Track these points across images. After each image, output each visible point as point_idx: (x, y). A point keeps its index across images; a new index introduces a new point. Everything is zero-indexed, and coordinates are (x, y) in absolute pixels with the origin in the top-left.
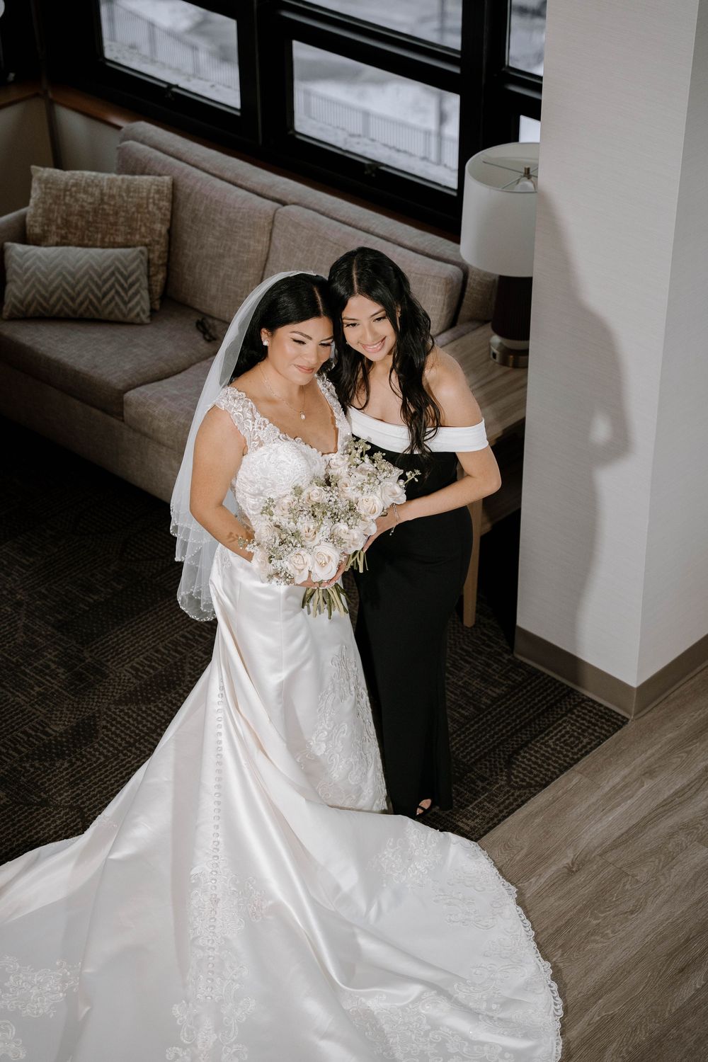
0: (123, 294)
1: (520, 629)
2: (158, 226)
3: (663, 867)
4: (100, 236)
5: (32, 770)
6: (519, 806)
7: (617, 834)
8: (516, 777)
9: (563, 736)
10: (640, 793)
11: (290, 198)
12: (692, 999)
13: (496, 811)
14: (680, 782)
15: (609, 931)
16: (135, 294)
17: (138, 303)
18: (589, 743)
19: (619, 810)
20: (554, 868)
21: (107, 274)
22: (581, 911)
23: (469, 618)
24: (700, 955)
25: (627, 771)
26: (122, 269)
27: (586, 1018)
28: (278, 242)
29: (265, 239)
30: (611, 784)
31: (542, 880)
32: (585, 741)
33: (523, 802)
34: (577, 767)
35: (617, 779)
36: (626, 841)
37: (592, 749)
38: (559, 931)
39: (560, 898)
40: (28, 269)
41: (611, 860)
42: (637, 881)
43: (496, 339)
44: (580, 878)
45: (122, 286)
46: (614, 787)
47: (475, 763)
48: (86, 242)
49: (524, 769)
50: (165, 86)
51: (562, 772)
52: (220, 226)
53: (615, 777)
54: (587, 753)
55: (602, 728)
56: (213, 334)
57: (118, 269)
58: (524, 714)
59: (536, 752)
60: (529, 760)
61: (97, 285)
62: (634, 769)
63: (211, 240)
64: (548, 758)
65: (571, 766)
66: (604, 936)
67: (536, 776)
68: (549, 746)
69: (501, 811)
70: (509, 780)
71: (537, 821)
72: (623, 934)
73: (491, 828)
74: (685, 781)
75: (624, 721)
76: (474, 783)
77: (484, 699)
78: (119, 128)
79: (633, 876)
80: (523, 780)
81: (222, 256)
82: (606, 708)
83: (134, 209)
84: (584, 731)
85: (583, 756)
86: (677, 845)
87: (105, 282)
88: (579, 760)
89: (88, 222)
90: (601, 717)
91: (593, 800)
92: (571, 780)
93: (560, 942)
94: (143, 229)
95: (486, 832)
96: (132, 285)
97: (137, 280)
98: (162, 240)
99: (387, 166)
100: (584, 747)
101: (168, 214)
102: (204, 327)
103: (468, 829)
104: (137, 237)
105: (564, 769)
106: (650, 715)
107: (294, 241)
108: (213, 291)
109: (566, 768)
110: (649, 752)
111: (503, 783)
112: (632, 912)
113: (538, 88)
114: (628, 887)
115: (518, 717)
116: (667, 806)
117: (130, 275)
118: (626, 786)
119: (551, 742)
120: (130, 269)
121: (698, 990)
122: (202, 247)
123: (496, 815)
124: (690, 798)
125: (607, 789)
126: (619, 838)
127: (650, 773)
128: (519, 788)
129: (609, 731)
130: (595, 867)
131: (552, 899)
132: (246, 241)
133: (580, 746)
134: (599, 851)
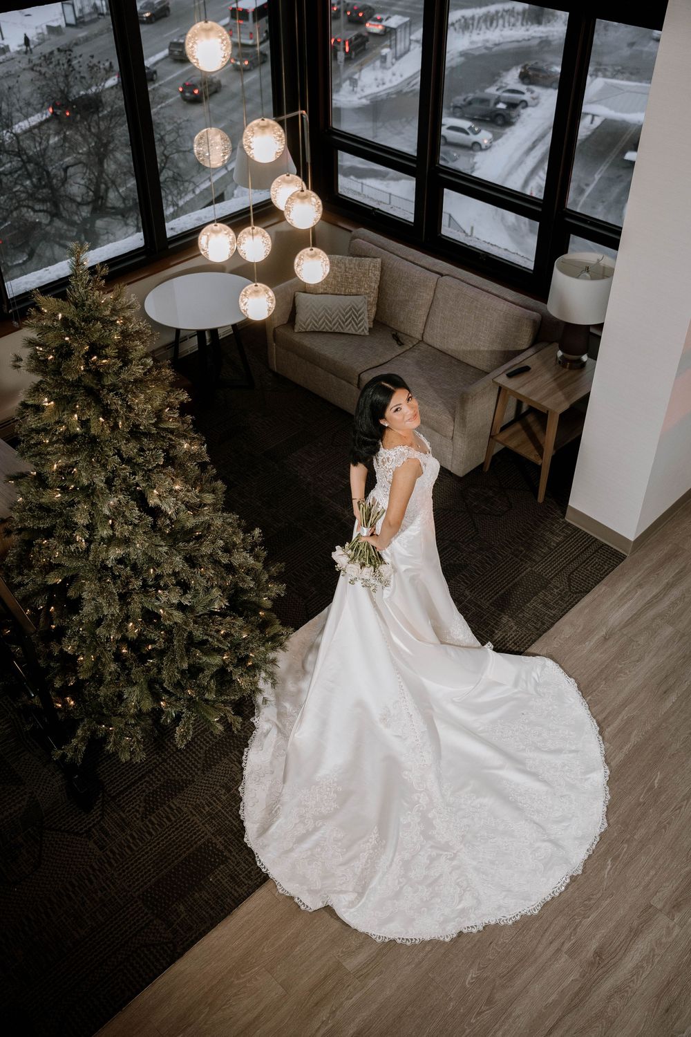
0: (356, 319)
1: (571, 507)
2: (373, 284)
3: (651, 636)
4: (343, 289)
5: (327, 576)
6: (576, 603)
7: (627, 619)
8: (574, 587)
9: (595, 565)
10: (636, 596)
11: (444, 272)
12: (671, 707)
13: (565, 605)
14: (655, 591)
15: (627, 671)
16: (362, 320)
17: (363, 325)
18: (608, 569)
19: (626, 606)
20: (597, 637)
21: (348, 309)
22: (612, 660)
23: (541, 498)
24: (673, 684)
25: (628, 584)
26: (356, 307)
27: (620, 717)
28: (439, 295)
29: (432, 293)
30: (621, 591)
31: (592, 644)
32: (606, 567)
33: (578, 601)
34: (604, 582)
35: (624, 589)
36: (632, 622)
37: (610, 572)
38: (602, 671)
39: (601, 653)
40: (307, 306)
41: (625, 633)
42: (639, 645)
43: (560, 353)
44: (610, 643)
45: (355, 315)
46: (623, 593)
47: (552, 579)
48: (336, 292)
49: (577, 583)
50: (371, 209)
51: (596, 585)
52: (407, 285)
53: (622, 588)
54: (607, 574)
55: (613, 560)
56: (402, 341)
57: (353, 306)
58: (574, 552)
59: (583, 573)
60: (579, 578)
61: (343, 315)
62: (632, 583)
63: (402, 292)
64: (588, 577)
65: (601, 581)
66: (625, 674)
67: (584, 586)
68: (588, 570)
69: (568, 606)
70: (570, 589)
71: (587, 611)
72: (635, 673)
73: (563, 615)
74: (657, 590)
75: (625, 557)
76: (553, 590)
77: (552, 543)
78: (351, 231)
79: (637, 642)
80: (577, 589)
81: (406, 301)
82: (615, 550)
83: (361, 275)
84: (605, 562)
85: (606, 575)
86: (657, 625)
87: (347, 313)
88: (604, 578)
89: (338, 282)
90: (613, 555)
91: (613, 600)
92: (600, 589)
93: (604, 677)
94: (366, 286)
95: (561, 617)
96: (360, 315)
97: (363, 312)
98: (375, 291)
99: (494, 255)
100: (606, 571)
101: (379, 278)
102: (397, 337)
103: (552, 615)
104: (363, 290)
105: (597, 582)
106: (637, 554)
107: (448, 295)
108: (402, 319)
109: (598, 583)
110: (639, 574)
111: (567, 590)
112: (638, 661)
113: (619, 233)
114: (635, 647)
115: (571, 554)
116: (650, 604)
117: (359, 310)
118: (628, 593)
119: (588, 568)
120: (359, 306)
121: (673, 703)
122: (396, 296)
123: (565, 608)
124: (661, 599)
125: (619, 594)
126: (628, 620)
127: (640, 585)
128: (576, 593)
129: (617, 562)
130: (617, 637)
131: (597, 654)
132: (421, 294)
133: (604, 570)
134: (618, 628)
